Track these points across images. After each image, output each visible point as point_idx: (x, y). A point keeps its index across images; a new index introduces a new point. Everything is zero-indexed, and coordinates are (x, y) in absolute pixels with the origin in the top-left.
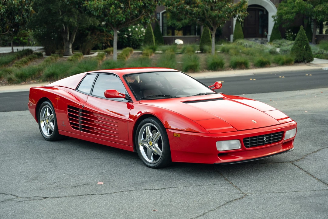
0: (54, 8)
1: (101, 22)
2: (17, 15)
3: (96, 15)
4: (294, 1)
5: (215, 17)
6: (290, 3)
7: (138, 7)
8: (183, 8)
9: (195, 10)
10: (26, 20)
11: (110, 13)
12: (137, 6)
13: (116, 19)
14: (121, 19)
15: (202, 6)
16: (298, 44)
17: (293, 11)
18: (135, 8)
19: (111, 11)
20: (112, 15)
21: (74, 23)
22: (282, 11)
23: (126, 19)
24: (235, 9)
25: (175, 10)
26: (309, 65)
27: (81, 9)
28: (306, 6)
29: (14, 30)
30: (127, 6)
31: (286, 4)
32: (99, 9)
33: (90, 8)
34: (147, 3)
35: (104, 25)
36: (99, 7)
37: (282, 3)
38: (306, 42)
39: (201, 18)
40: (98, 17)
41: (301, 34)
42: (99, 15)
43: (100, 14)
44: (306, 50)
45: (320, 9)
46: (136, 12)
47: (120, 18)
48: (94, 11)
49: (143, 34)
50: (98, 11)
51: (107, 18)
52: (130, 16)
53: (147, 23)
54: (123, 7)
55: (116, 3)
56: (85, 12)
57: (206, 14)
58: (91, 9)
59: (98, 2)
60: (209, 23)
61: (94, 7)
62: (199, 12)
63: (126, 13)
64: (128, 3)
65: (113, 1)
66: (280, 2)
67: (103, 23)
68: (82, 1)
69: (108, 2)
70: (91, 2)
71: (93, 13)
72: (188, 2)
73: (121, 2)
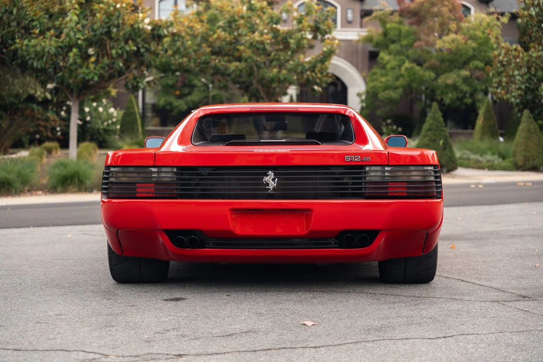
1: (44, 84)
3: (39, 67)
4: (400, 66)
5: (272, 80)
6: (393, 68)
7: (125, 55)
8: (209, 62)
9: (234, 65)
11: (68, 65)
12: (122, 52)
13: (80, 77)
14: (90, 77)
15: (250, 57)
16: (428, 138)
17: (398, 84)
18: (120, 56)
19: (71, 61)
20: (73, 68)
22: (376, 83)
23: (99, 77)
24: (311, 67)
25: (192, 65)
27: (4, 57)
28: (423, 76)
30: (102, 51)
31: (383, 72)
32: (46, 54)
33: (25, 54)
34: (143, 47)
35: (51, 90)
36: (46, 50)
37: (376, 70)
38: (443, 133)
39: (243, 83)
40: (43, 70)
41: (434, 119)
42: (45, 66)
43: (47, 66)
44: (444, 149)
45: (449, 82)
46: (121, 64)
47: (88, 74)
48: (33, 59)
49: (111, 120)
50: (43, 59)
51: (60, 74)
52: (107, 72)
54: (92, 53)
55: (81, 45)
56: (14, 63)
57: (256, 74)
58: (29, 54)
59: (44, 40)
60: (259, 93)
61: (36, 51)
62: (241, 71)
63: (100, 65)
64: (105, 45)
65: (74, 39)
66: (370, 68)
67: (50, 86)
68: (9, 39)
69: (65, 41)
70: (29, 41)
71: (33, 63)
72: (217, 53)
73: (90, 43)
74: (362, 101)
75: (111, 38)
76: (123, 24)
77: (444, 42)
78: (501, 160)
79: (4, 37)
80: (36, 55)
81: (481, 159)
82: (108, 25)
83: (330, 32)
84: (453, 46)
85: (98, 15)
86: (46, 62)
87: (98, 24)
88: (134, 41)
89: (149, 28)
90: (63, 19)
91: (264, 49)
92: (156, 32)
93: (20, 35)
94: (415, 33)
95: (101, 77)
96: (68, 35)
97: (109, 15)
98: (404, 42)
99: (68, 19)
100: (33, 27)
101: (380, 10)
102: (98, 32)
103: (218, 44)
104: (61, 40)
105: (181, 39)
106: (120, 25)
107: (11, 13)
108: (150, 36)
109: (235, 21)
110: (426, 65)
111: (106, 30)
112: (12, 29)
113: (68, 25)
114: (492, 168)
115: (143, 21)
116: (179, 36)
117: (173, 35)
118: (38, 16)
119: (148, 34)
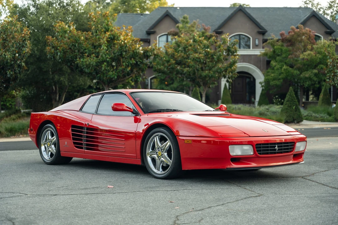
0: (45, 67)
1: (92, 80)
2: (9, 70)
3: (88, 72)
4: (281, 68)
5: (205, 77)
6: (278, 69)
7: (130, 65)
8: (174, 68)
9: (186, 70)
10: (18, 76)
11: (102, 71)
12: (129, 64)
13: (108, 76)
14: (113, 76)
15: (193, 65)
16: (287, 105)
17: (280, 77)
18: (127, 66)
19: (103, 69)
20: (104, 72)
21: (65, 82)
22: (270, 77)
23: (117, 77)
24: (225, 70)
25: (166, 69)
26: (299, 125)
27: (72, 67)
28: (293, 73)
29: (5, 86)
30: (119, 63)
31: (273, 71)
32: (91, 66)
33: (82, 65)
34: (139, 61)
35: (95, 83)
36: (91, 63)
37: (269, 70)
38: (295, 103)
39: (192, 78)
40: (90, 74)
41: (290, 95)
42: (91, 72)
43: (92, 72)
44: (296, 111)
45: (307, 76)
46: (128, 70)
48: (85, 68)
50: (90, 68)
51: (99, 75)
52: (122, 74)
53: (138, 81)
54: (114, 65)
55: (108, 61)
56: (77, 70)
57: (197, 74)
58: (83, 66)
59: (90, 59)
60: (200, 83)
61: (86, 64)
62: (189, 72)
63: (118, 71)
64: (120, 60)
65: (105, 58)
66: (267, 69)
67: (95, 81)
68: (74, 58)
69: (100, 59)
70: (83, 59)
71: (85, 70)
72: (179, 63)
73: (113, 59)
74: (262, 86)
75: (123, 58)
76: (128, 50)
77: (304, 55)
78: (328, 116)
79: (72, 57)
80: (87, 65)
81: (318, 116)
82: (121, 51)
83: (236, 52)
84: (309, 57)
85: (116, 46)
86: (91, 70)
87: (116, 51)
88: (134, 58)
89: (142, 52)
90: (100, 48)
91: (200, 61)
92: (146, 54)
93: (79, 57)
94: (290, 51)
95: (118, 77)
96: (102, 56)
97: (122, 46)
98: (284, 56)
99: (102, 48)
100: (86, 53)
101: (271, 39)
102: (116, 55)
103: (180, 59)
104: (99, 58)
105: (158, 57)
106: (127, 51)
107: (75, 46)
108: (143, 56)
109: (187, 47)
110: (295, 67)
111: (120, 53)
112: (76, 53)
113: (102, 51)
114: (323, 120)
115: (139, 49)
116: (158, 55)
117: (155, 55)
118: (88, 47)
119: (142, 55)
